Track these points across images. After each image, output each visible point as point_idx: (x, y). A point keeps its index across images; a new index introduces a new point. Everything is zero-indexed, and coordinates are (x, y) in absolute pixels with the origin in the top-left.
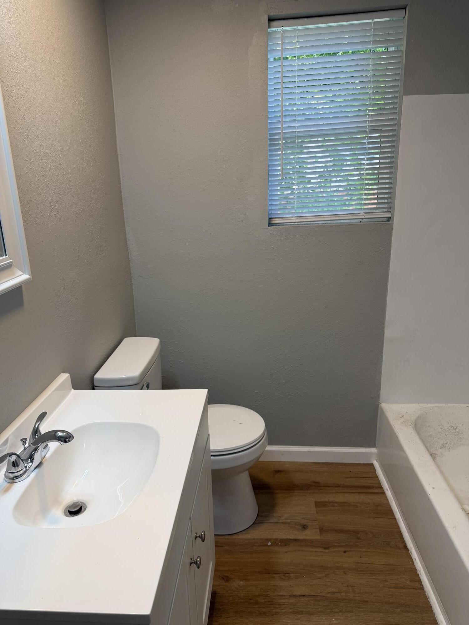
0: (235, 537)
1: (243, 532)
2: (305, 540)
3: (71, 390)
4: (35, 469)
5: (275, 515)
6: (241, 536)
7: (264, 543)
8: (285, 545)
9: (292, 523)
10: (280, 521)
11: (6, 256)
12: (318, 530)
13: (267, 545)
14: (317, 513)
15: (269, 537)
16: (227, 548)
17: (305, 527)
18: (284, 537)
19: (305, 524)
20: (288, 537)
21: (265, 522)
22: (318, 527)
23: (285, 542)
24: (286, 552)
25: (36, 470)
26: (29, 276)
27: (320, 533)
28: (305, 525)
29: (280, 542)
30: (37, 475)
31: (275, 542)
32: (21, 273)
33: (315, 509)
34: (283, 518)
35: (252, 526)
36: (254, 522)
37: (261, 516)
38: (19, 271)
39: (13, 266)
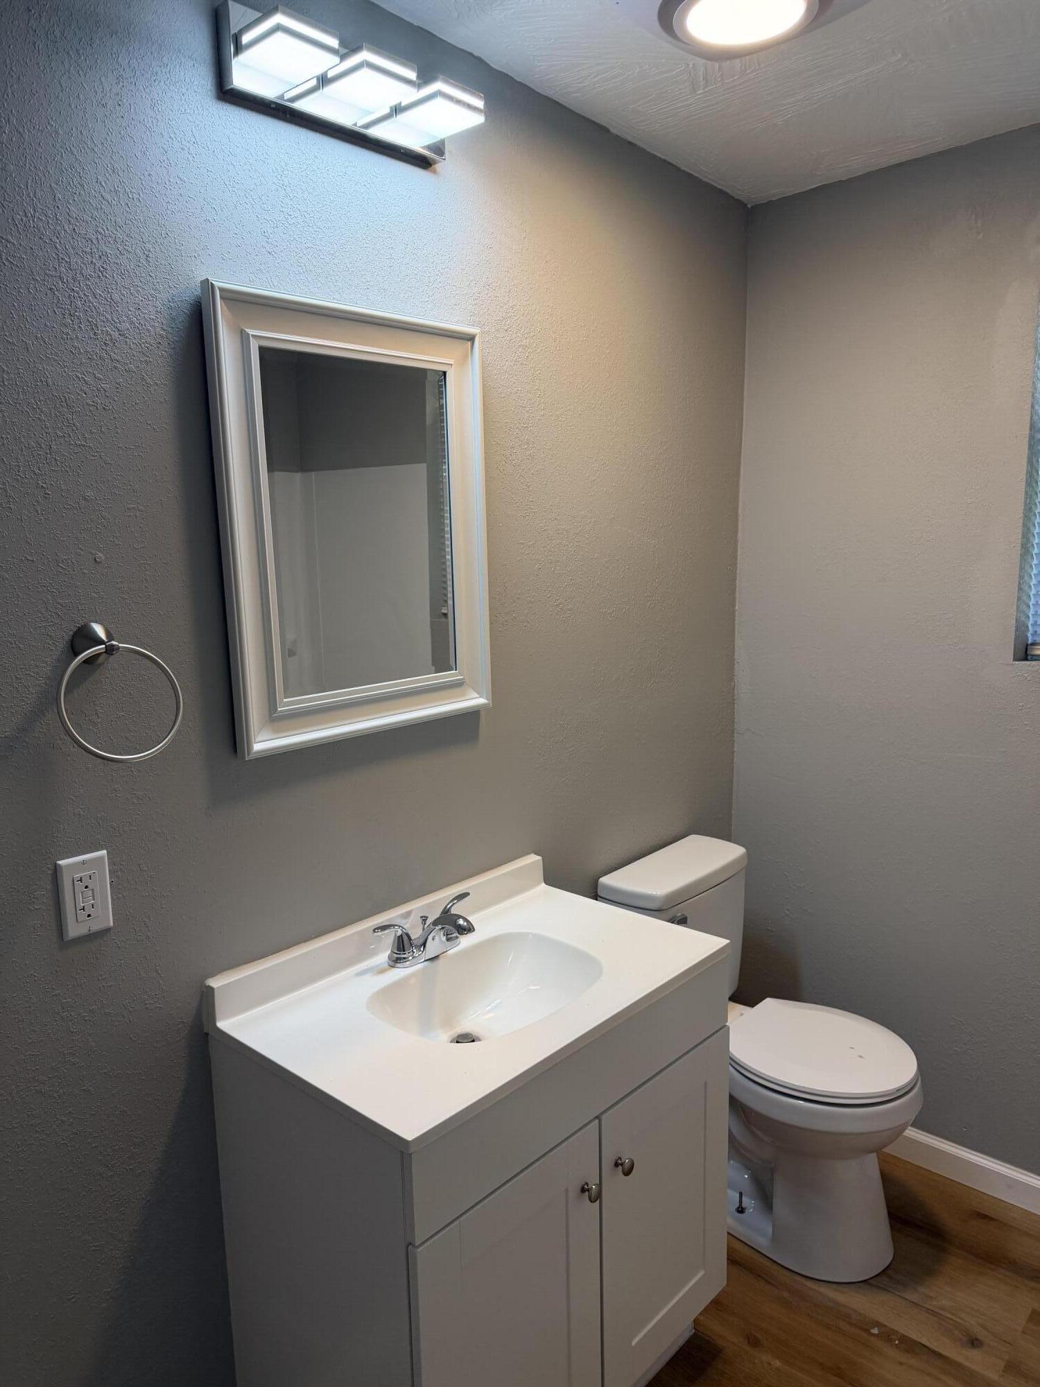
0: (809, 1284)
1: (835, 1286)
2: (958, 1365)
3: (539, 883)
4: (425, 961)
5: (921, 1289)
6: (824, 1290)
7: (865, 1325)
8: (908, 1352)
9: (951, 1322)
10: (926, 1306)
11: (456, 670)
12: (1003, 1364)
13: (867, 1331)
14: (1023, 1332)
15: (882, 1320)
16: (786, 1294)
17: (974, 1342)
18: (914, 1336)
19: (979, 1337)
20: (924, 1341)
21: (890, 1290)
22: (1006, 1357)
23: (909, 1346)
24: (901, 1364)
25: (426, 963)
26: (486, 701)
27: (1004, 1371)
28: (977, 1339)
29: (899, 1340)
30: (424, 969)
31: (888, 1335)
32: (477, 695)
33: (1024, 1323)
34: (935, 1303)
35: (861, 1284)
36: (868, 1279)
37: (890, 1278)
38: (473, 692)
39: (465, 684)
